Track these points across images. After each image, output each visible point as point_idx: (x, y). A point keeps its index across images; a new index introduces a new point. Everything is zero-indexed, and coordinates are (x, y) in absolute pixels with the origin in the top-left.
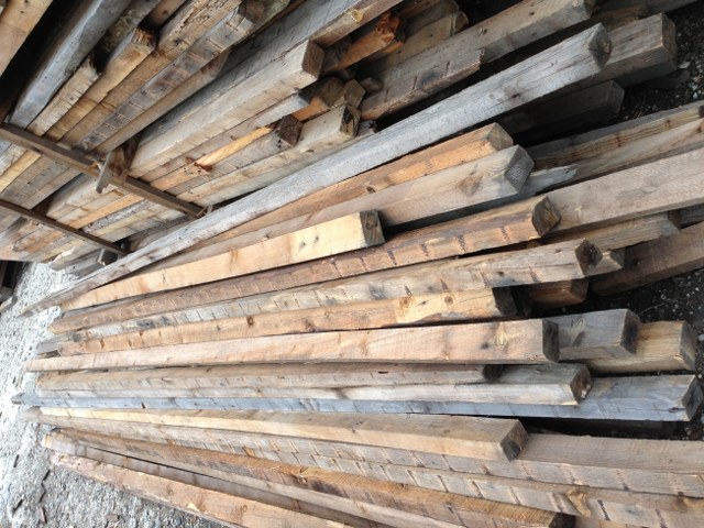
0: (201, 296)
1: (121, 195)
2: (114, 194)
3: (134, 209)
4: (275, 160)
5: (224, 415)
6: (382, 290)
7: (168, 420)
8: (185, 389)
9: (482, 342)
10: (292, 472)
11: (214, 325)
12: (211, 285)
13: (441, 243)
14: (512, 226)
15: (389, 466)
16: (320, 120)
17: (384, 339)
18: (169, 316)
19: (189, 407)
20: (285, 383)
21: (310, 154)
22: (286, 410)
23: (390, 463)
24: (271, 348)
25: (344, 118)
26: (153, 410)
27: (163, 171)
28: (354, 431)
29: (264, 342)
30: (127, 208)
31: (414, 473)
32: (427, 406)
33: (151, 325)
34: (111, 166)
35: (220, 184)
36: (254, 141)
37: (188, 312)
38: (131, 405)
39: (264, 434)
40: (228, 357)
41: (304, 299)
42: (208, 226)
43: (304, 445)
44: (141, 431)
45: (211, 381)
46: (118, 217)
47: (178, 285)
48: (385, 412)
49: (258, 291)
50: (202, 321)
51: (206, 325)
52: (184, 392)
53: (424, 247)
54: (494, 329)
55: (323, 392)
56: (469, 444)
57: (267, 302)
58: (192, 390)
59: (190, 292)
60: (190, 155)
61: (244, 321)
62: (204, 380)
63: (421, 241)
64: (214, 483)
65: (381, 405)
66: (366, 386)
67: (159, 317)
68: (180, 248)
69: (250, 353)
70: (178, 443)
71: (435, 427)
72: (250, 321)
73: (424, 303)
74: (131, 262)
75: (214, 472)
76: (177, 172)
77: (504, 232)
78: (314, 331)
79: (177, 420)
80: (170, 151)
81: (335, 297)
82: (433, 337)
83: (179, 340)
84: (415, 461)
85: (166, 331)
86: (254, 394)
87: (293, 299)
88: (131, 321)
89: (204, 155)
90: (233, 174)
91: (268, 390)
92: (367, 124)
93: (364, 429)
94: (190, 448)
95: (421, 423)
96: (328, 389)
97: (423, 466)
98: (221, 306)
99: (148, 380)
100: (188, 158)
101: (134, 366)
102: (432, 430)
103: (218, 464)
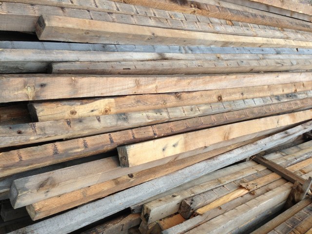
0: (252, 113)
1: (301, 170)
2: (306, 172)
3: (296, 161)
4: (198, 191)
5: (243, 44)
6: (119, 119)
7: (282, 42)
8: (269, 59)
9: (45, 88)
10: (200, 11)
11: (245, 96)
12: (244, 119)
13: (71, 149)
14: (13, 162)
15: (133, 13)
16: (165, 215)
17: (123, 89)
18: (275, 101)
19: (267, 49)
20: (199, 63)
21: (175, 194)
22: (202, 47)
23: (132, 16)
24: (206, 83)
25: (149, 217)
26: (292, 47)
27: (271, 186)
28: (153, 34)
29: (211, 86)
30: (299, 162)
31: (115, 9)
32: (105, 48)
33: (288, 96)
34: (302, 192)
35: (237, 176)
36: (209, 203)
37: (263, 104)
38: (305, 50)
39: (217, 33)
40: (236, 78)
41: (178, 113)
42: (246, 152)
43: (191, 27)
44: (299, 36)
45: (249, 64)
46: (306, 156)
47: (268, 118)
48: (135, 45)
49: (212, 116)
50: (253, 99)
51: (251, 96)
52: (270, 57)
53: (86, 146)
54: (37, 96)
55: (174, 57)
56: (70, 26)
57: (205, 110)
58: (263, 59)
59: (260, 115)
60: (252, 197)
61: (224, 99)
62: (254, 64)
63: (87, 150)
64: (256, 6)
65: (136, 50)
66: (141, 61)
67: (282, 101)
68: (267, 139)
69: (221, 80)
70: (276, 28)
71: (97, 36)
72: (220, 98)
73: (92, 111)
74: (300, 131)
75: (255, 12)
76: (263, 185)
77: (21, 158)
78: (176, 93)
79: (275, 41)
80: (263, 200)
81: (155, 115)
82: (86, 91)
83: (270, 87)
84: (114, 16)
85: (279, 92)
86: (222, 56)
87: (186, 113)
88: (301, 98)
89: (242, 196)
90: (227, 182)
91: (212, 58)
92: (136, 211)
93: (147, 36)
94: (269, 26)
95: (107, 39)
96: (171, 59)
97: (109, 13)
98: (239, 107)
99: (292, 64)
100: (253, 194)
101: (301, 72)
102: (99, 35)
103: (250, 16)
